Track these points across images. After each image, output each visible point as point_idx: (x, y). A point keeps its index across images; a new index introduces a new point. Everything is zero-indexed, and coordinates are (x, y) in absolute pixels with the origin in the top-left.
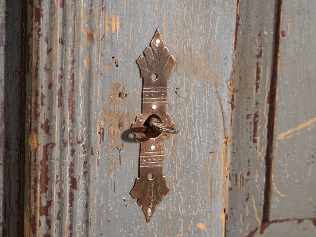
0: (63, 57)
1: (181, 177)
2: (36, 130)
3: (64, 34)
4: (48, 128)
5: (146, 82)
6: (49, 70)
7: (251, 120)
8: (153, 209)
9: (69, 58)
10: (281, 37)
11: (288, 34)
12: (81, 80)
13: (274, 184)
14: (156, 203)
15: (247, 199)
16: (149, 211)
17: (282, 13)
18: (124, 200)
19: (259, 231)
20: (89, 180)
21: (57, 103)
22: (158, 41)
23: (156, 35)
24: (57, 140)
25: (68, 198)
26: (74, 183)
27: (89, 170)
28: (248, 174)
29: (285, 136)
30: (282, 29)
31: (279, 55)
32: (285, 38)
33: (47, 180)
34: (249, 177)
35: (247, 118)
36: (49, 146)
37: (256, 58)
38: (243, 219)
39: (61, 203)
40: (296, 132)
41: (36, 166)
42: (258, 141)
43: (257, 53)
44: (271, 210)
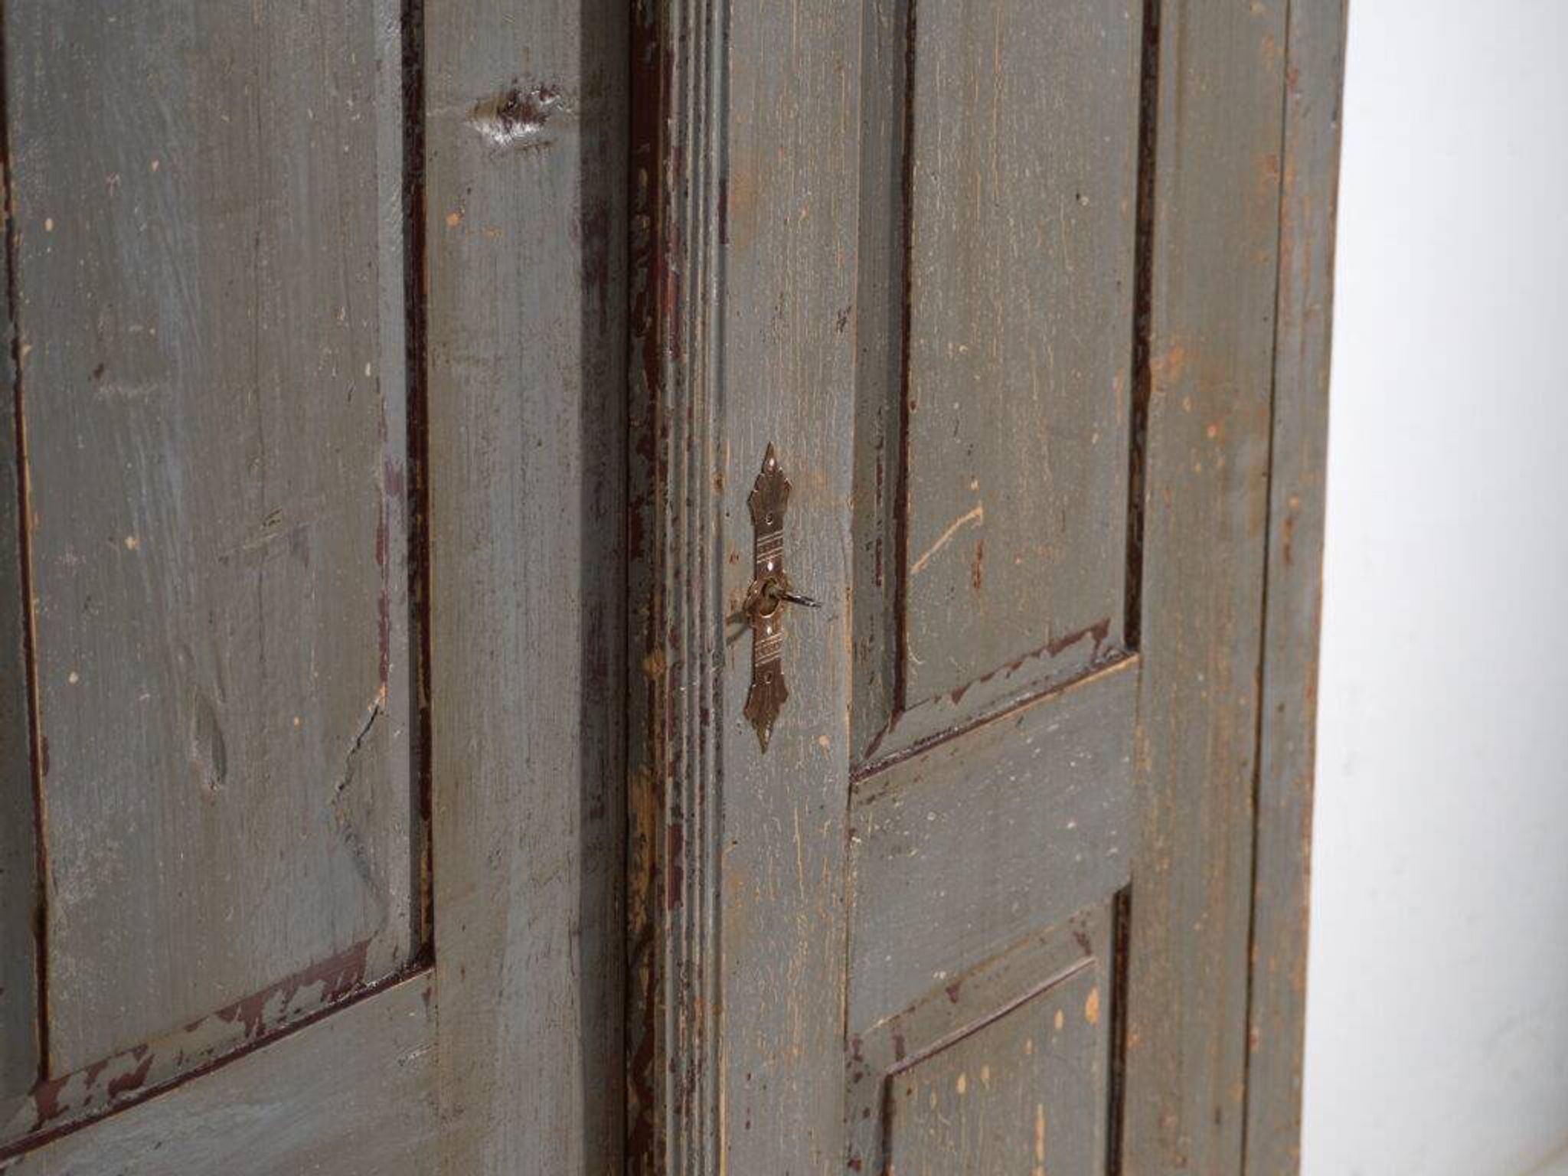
0: (690, 525)
1: (799, 668)
2: (662, 646)
3: (691, 490)
4: (675, 640)
5: (759, 531)
6: (676, 550)
7: (872, 551)
8: (771, 730)
9: (698, 524)
10: (910, 411)
11: (918, 404)
12: (710, 551)
13: (909, 648)
14: (774, 719)
15: (871, 681)
16: (767, 733)
17: (910, 373)
18: (739, 725)
19: (888, 729)
20: (721, 706)
21: (685, 598)
22: (772, 462)
23: (770, 452)
24: (685, 656)
25: (698, 741)
26: (704, 714)
27: (721, 690)
28: (872, 639)
29: (920, 567)
30: (910, 399)
31: (910, 440)
32: (915, 411)
33: (675, 719)
34: (872, 644)
35: (868, 549)
36: (677, 665)
37: (876, 451)
38: (867, 715)
39: (691, 751)
40: (931, 556)
41: (662, 701)
42: (883, 582)
43: (877, 444)
44: (908, 691)
